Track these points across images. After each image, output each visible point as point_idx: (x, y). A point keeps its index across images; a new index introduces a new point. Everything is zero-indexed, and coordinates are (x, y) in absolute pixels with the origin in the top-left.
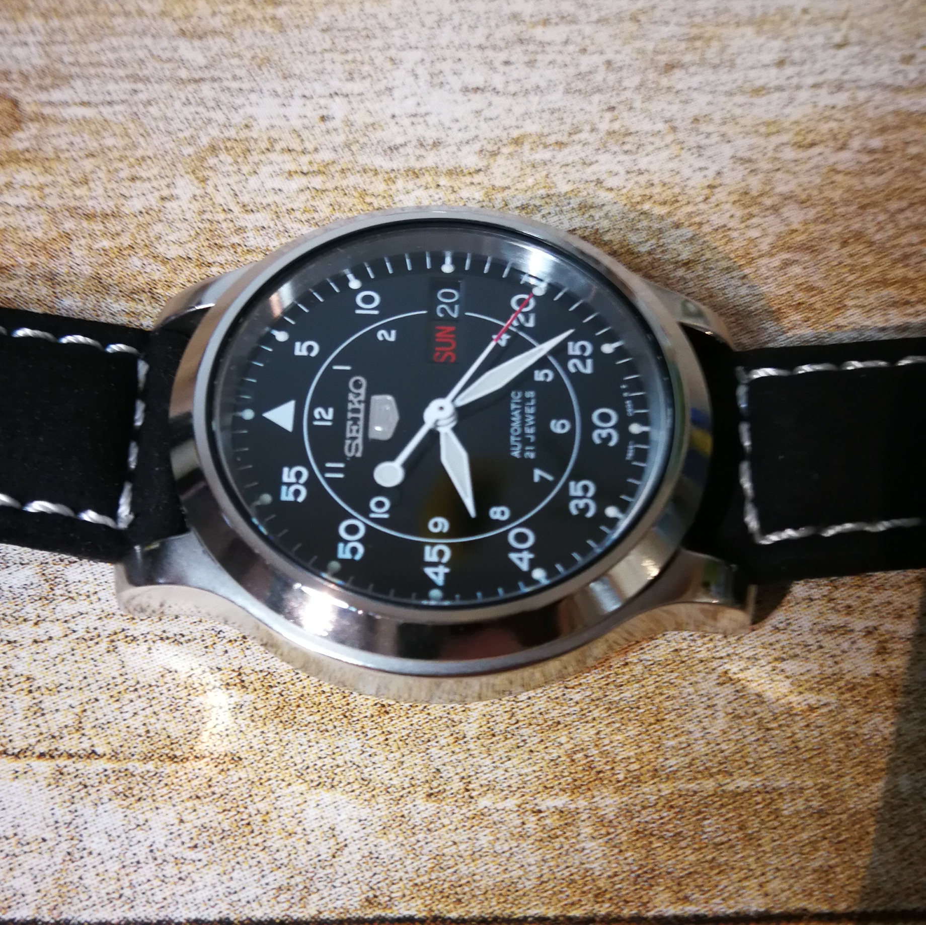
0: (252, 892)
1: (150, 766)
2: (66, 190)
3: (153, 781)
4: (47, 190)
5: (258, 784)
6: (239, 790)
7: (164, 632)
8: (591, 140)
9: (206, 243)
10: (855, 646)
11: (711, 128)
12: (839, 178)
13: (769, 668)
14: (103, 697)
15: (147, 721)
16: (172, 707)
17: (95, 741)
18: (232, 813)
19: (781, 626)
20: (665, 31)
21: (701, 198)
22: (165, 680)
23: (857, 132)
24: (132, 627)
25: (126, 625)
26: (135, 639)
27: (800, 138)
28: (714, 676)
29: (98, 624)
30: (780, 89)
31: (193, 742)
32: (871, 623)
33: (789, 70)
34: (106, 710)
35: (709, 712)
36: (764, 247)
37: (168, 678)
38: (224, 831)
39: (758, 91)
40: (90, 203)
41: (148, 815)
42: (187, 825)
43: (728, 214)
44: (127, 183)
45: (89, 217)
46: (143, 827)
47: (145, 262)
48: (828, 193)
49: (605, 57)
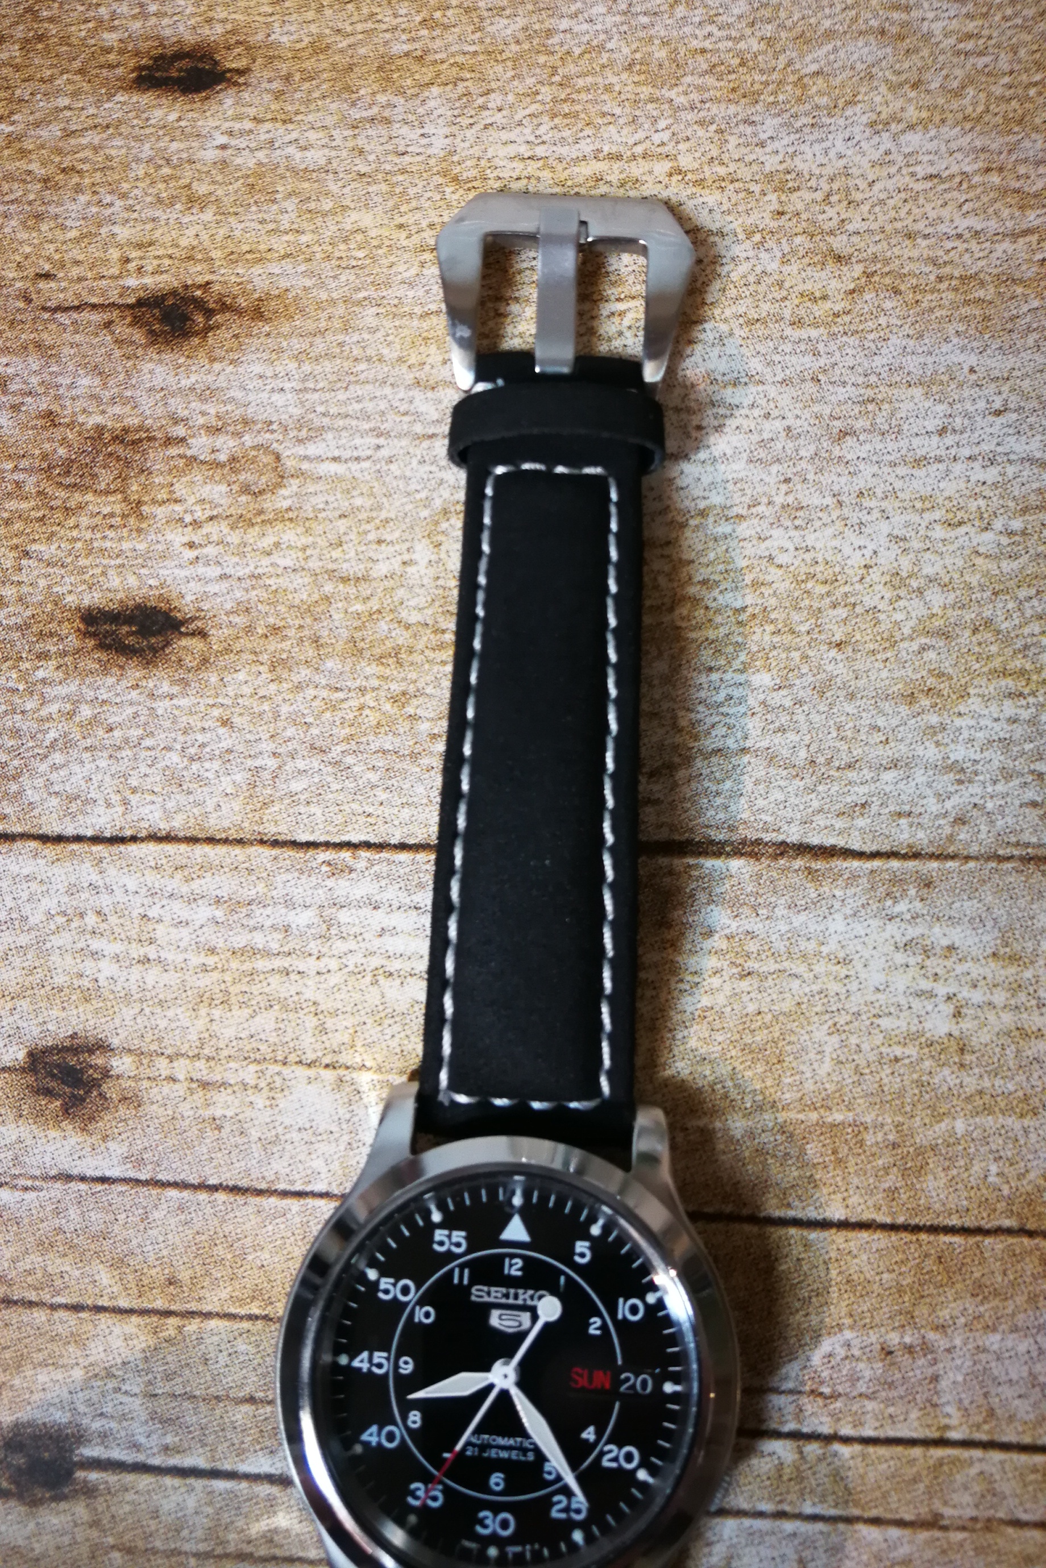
2: (325, 552)
4: (309, 552)
8: (767, 514)
10: (937, 1009)
11: (873, 504)
12: (979, 561)
13: (868, 1023)
14: (370, 1021)
17: (365, 1056)
19: (881, 988)
20: (842, 393)
21: (858, 578)
23: (1002, 511)
24: (388, 964)
25: (384, 962)
26: (391, 974)
27: (950, 516)
28: (826, 1027)
29: (364, 961)
30: (939, 460)
32: (951, 990)
33: (950, 439)
34: (372, 1032)
35: (819, 1057)
36: (907, 631)
39: (919, 462)
40: (345, 566)
43: (879, 596)
44: (374, 546)
45: (345, 580)
47: (391, 627)
48: (967, 578)
49: (786, 423)
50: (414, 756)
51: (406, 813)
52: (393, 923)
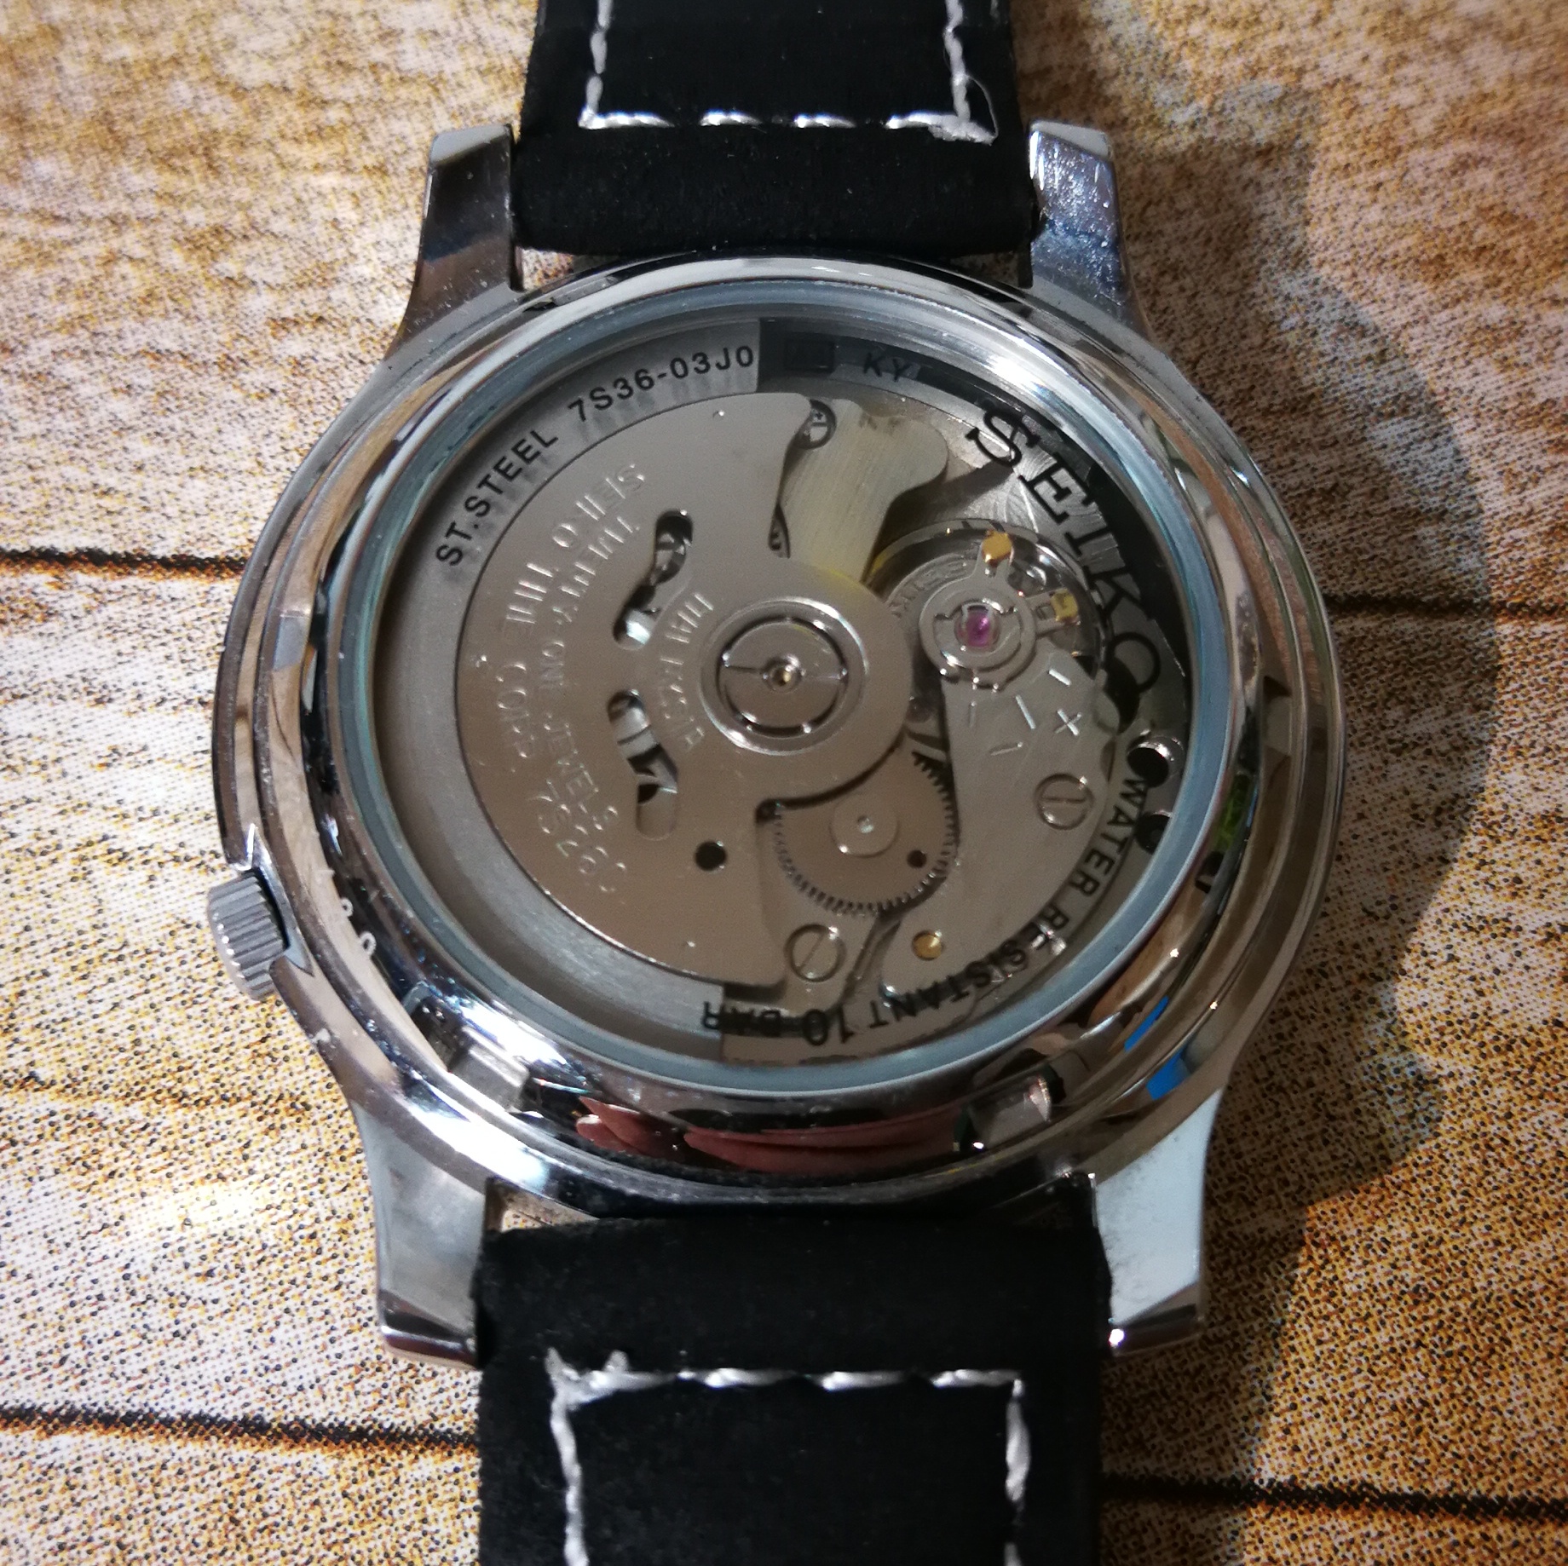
0: (308, 1370)
1: (137, 1110)
3: (140, 1141)
5: (337, 1158)
6: (300, 1168)
7: (182, 845)
9: (321, 61)
10: (1520, 963)
13: (1346, 993)
14: (59, 969)
15: (137, 1022)
16: (186, 997)
17: (37, 1054)
18: (283, 1213)
19: (1380, 911)
21: (1307, 18)
22: (178, 942)
24: (121, 832)
25: (110, 828)
26: (125, 856)
29: (58, 823)
31: (220, 1068)
34: (63, 995)
36: (1424, 125)
37: (183, 937)
38: (264, 1247)
41: (126, 1207)
42: (196, 1230)
43: (1358, 55)
46: (115, 1229)
47: (202, 93)
50: (229, 365)
51: (198, 489)
52: (141, 737)
